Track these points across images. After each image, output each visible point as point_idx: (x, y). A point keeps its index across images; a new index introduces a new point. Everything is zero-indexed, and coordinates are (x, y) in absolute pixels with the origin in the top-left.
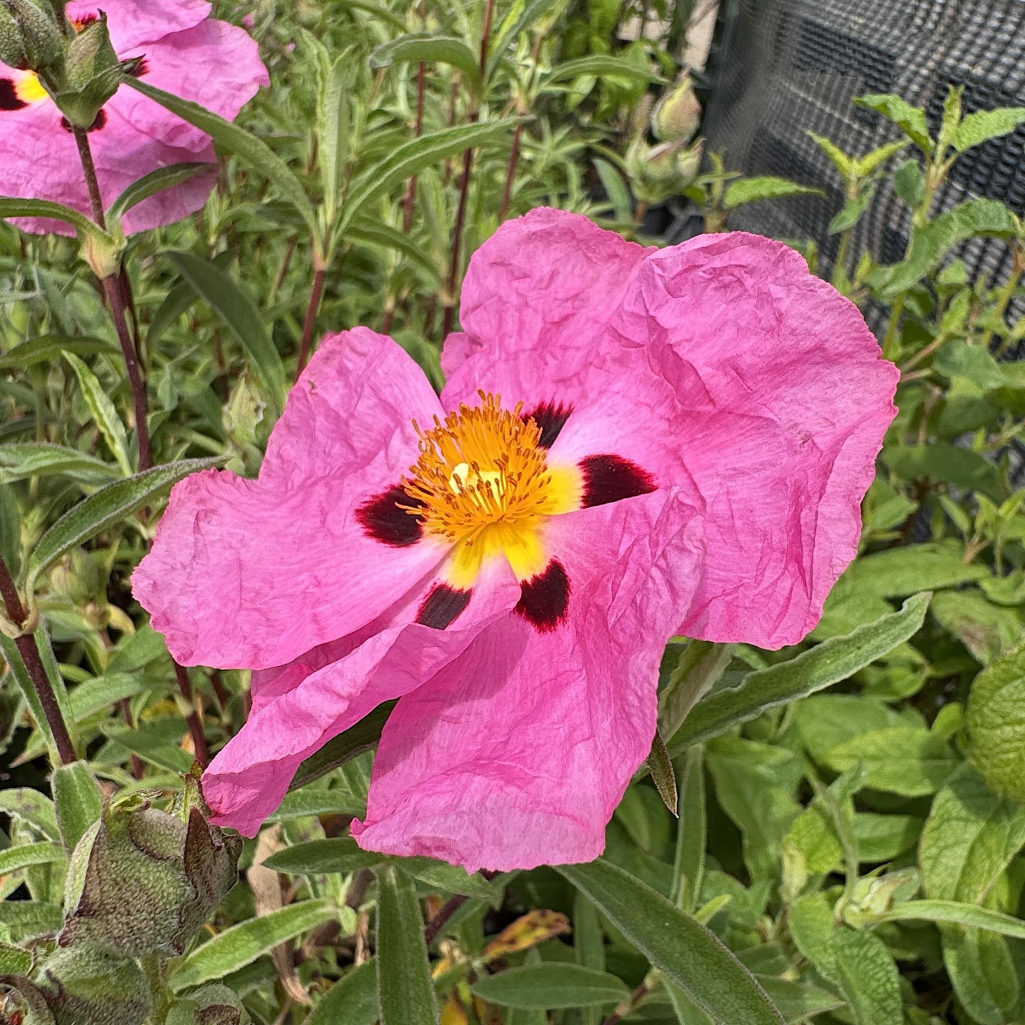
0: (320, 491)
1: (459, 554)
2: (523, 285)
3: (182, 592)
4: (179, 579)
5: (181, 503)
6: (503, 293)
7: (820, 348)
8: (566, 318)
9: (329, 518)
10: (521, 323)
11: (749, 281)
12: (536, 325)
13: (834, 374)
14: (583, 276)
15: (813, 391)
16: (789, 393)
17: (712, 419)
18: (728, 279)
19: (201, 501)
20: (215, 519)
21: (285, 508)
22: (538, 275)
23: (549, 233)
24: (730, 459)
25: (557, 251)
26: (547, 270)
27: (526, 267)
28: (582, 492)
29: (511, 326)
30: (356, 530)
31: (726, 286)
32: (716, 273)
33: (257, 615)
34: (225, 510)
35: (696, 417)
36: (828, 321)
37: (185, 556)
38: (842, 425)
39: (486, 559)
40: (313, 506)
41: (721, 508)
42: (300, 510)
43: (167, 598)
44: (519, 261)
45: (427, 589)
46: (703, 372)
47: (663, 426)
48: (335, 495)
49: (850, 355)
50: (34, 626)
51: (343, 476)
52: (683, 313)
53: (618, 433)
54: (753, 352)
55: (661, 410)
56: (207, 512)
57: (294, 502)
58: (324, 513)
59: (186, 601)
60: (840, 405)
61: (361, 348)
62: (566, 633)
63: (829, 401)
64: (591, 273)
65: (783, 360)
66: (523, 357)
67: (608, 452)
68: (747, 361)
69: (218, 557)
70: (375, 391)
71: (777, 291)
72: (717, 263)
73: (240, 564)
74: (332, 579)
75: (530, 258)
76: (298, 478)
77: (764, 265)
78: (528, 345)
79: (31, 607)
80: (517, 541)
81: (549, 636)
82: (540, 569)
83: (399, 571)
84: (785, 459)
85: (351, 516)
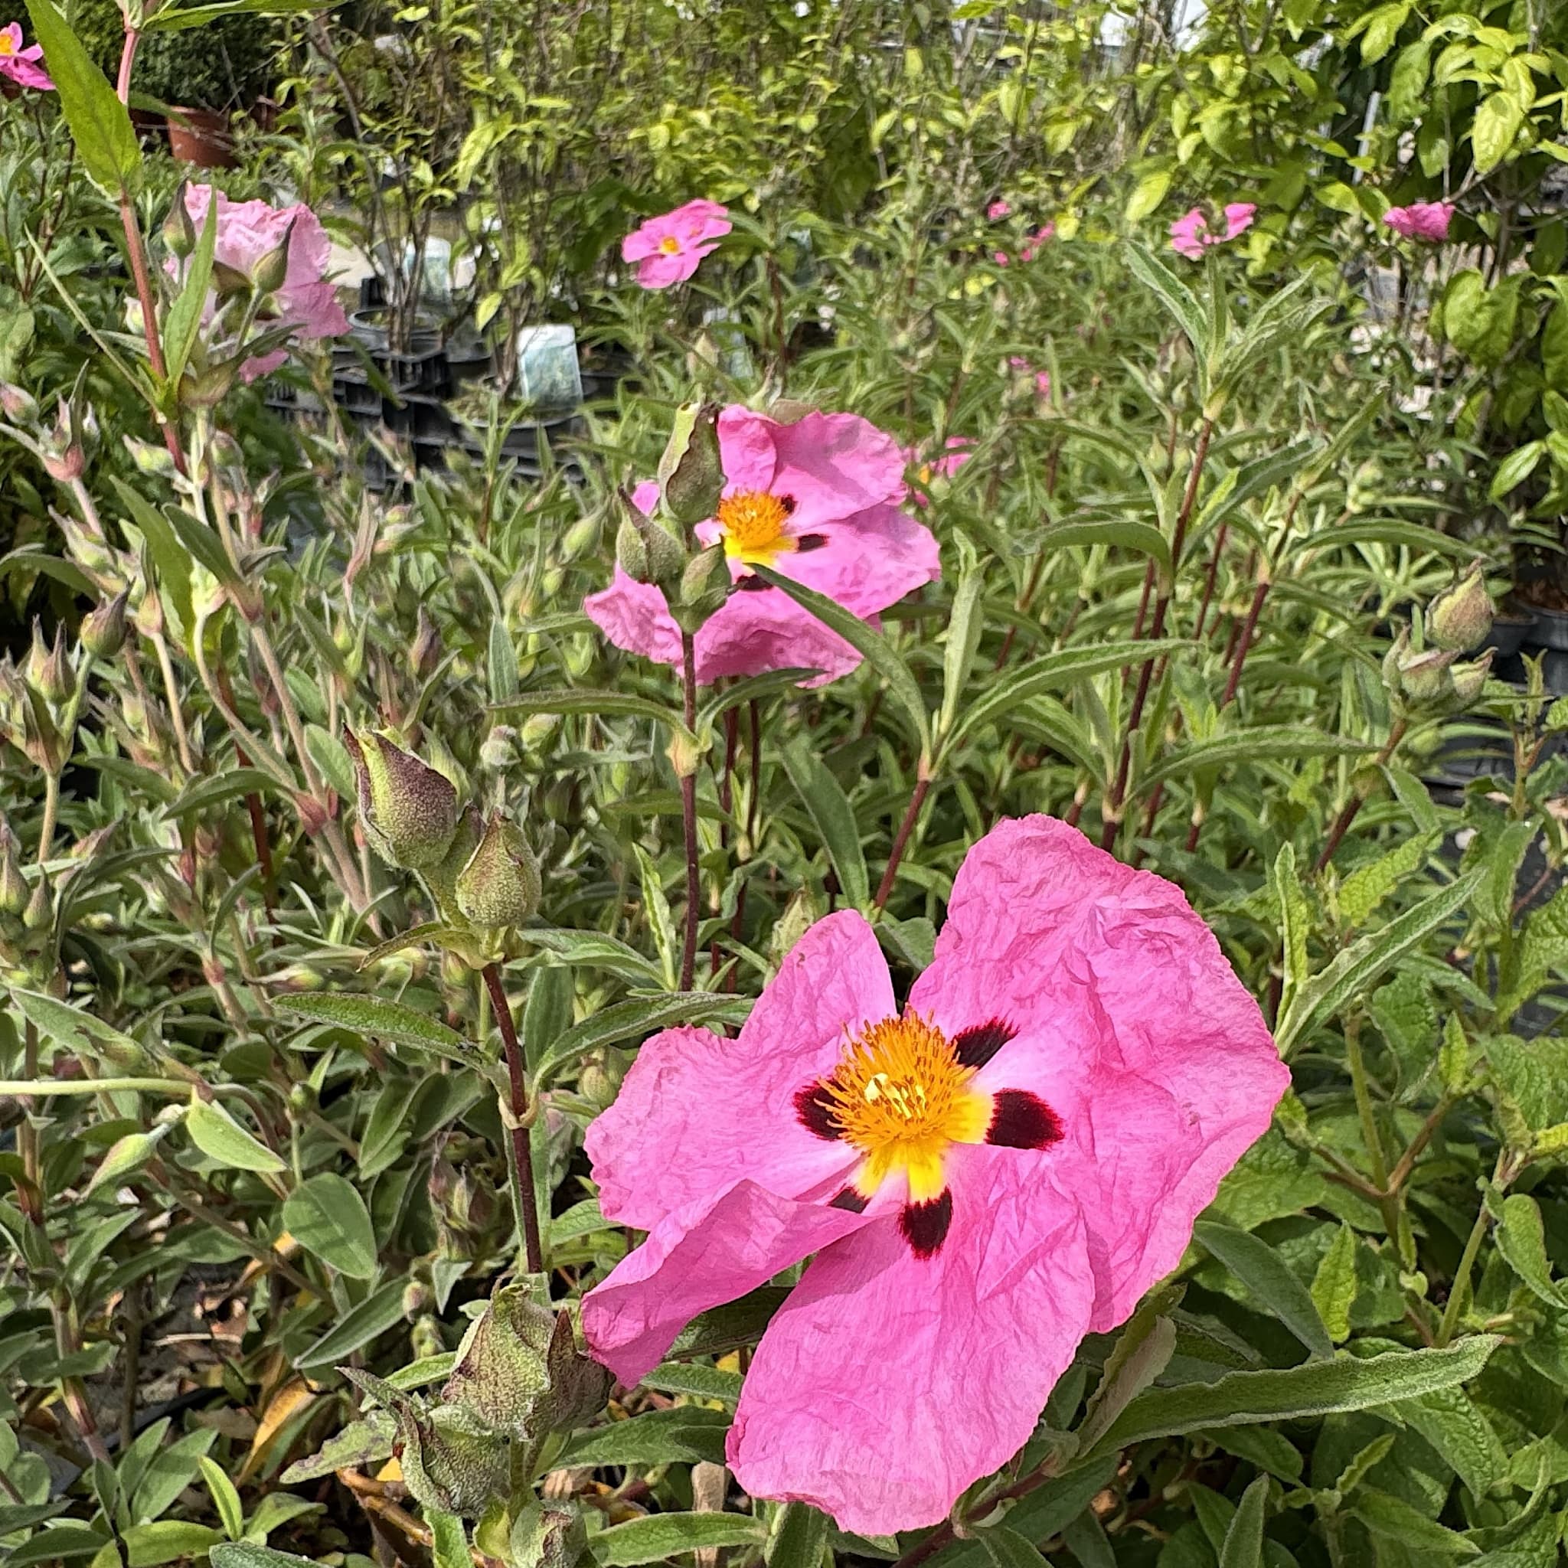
0: (776, 1064)
1: (872, 1160)
2: (1006, 890)
3: (630, 1148)
4: (630, 1134)
5: (648, 1059)
6: (988, 894)
7: (1220, 1033)
8: (1045, 931)
9: (774, 1095)
10: (997, 930)
11: (1178, 952)
12: (1009, 934)
13: (1236, 1063)
14: (1073, 889)
15: (1216, 1074)
16: (1191, 1071)
17: (1121, 1078)
18: (1159, 944)
19: (667, 1059)
20: (676, 1077)
21: (742, 1076)
22: (1024, 882)
23: (1044, 841)
24: (1130, 1124)
25: (1050, 859)
26: (1036, 878)
27: (1014, 873)
28: (989, 1125)
29: (988, 930)
30: (791, 1113)
31: (1158, 950)
32: (1150, 936)
33: (678, 1182)
34: (688, 1070)
35: (1110, 1072)
36: (1233, 1009)
37: (641, 1113)
38: (1230, 1116)
39: (891, 1172)
40: (763, 1081)
41: (1108, 1171)
42: (751, 1081)
43: (615, 1151)
44: (1009, 865)
45: (837, 1189)
46: (1120, 1030)
47: (1084, 1071)
48: (784, 1073)
49: (1252, 1049)
50: (531, 1122)
51: (796, 1055)
52: (1117, 965)
53: (1045, 1071)
54: (1164, 1022)
55: (1088, 1055)
56: (670, 1070)
57: (751, 1071)
58: (769, 1090)
59: (631, 1157)
60: (1234, 1094)
61: (848, 931)
62: (937, 1265)
63: (1225, 1089)
64: (1082, 887)
65: (1187, 1037)
66: (987, 966)
67: (1025, 1088)
68: (1157, 1029)
69: (671, 1115)
70: (845, 975)
71: (1195, 968)
72: (1152, 926)
73: (685, 1126)
74: (754, 1158)
75: (1021, 863)
76: (768, 1046)
77: (1192, 940)
78: (996, 956)
79: (531, 1102)
80: (922, 1163)
81: (921, 1264)
82: (935, 1194)
83: (813, 1164)
84: (1175, 1136)
85: (790, 1099)
